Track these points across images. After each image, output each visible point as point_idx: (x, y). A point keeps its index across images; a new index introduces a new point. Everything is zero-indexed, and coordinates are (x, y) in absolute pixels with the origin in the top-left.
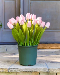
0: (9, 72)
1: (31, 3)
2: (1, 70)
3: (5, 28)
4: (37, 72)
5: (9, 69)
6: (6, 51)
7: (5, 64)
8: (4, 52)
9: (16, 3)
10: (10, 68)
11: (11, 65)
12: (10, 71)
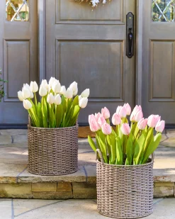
0: (18, 183)
1: (60, 46)
2: (4, 180)
3: (10, 96)
4: (66, 183)
5: (18, 178)
6: (13, 142)
7: (11, 169)
8: (8, 146)
9: (31, 46)
10: (21, 175)
11: (21, 170)
12: (19, 181)
